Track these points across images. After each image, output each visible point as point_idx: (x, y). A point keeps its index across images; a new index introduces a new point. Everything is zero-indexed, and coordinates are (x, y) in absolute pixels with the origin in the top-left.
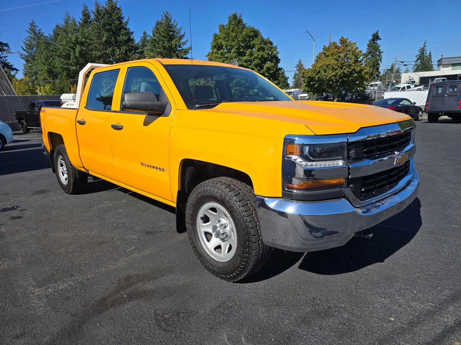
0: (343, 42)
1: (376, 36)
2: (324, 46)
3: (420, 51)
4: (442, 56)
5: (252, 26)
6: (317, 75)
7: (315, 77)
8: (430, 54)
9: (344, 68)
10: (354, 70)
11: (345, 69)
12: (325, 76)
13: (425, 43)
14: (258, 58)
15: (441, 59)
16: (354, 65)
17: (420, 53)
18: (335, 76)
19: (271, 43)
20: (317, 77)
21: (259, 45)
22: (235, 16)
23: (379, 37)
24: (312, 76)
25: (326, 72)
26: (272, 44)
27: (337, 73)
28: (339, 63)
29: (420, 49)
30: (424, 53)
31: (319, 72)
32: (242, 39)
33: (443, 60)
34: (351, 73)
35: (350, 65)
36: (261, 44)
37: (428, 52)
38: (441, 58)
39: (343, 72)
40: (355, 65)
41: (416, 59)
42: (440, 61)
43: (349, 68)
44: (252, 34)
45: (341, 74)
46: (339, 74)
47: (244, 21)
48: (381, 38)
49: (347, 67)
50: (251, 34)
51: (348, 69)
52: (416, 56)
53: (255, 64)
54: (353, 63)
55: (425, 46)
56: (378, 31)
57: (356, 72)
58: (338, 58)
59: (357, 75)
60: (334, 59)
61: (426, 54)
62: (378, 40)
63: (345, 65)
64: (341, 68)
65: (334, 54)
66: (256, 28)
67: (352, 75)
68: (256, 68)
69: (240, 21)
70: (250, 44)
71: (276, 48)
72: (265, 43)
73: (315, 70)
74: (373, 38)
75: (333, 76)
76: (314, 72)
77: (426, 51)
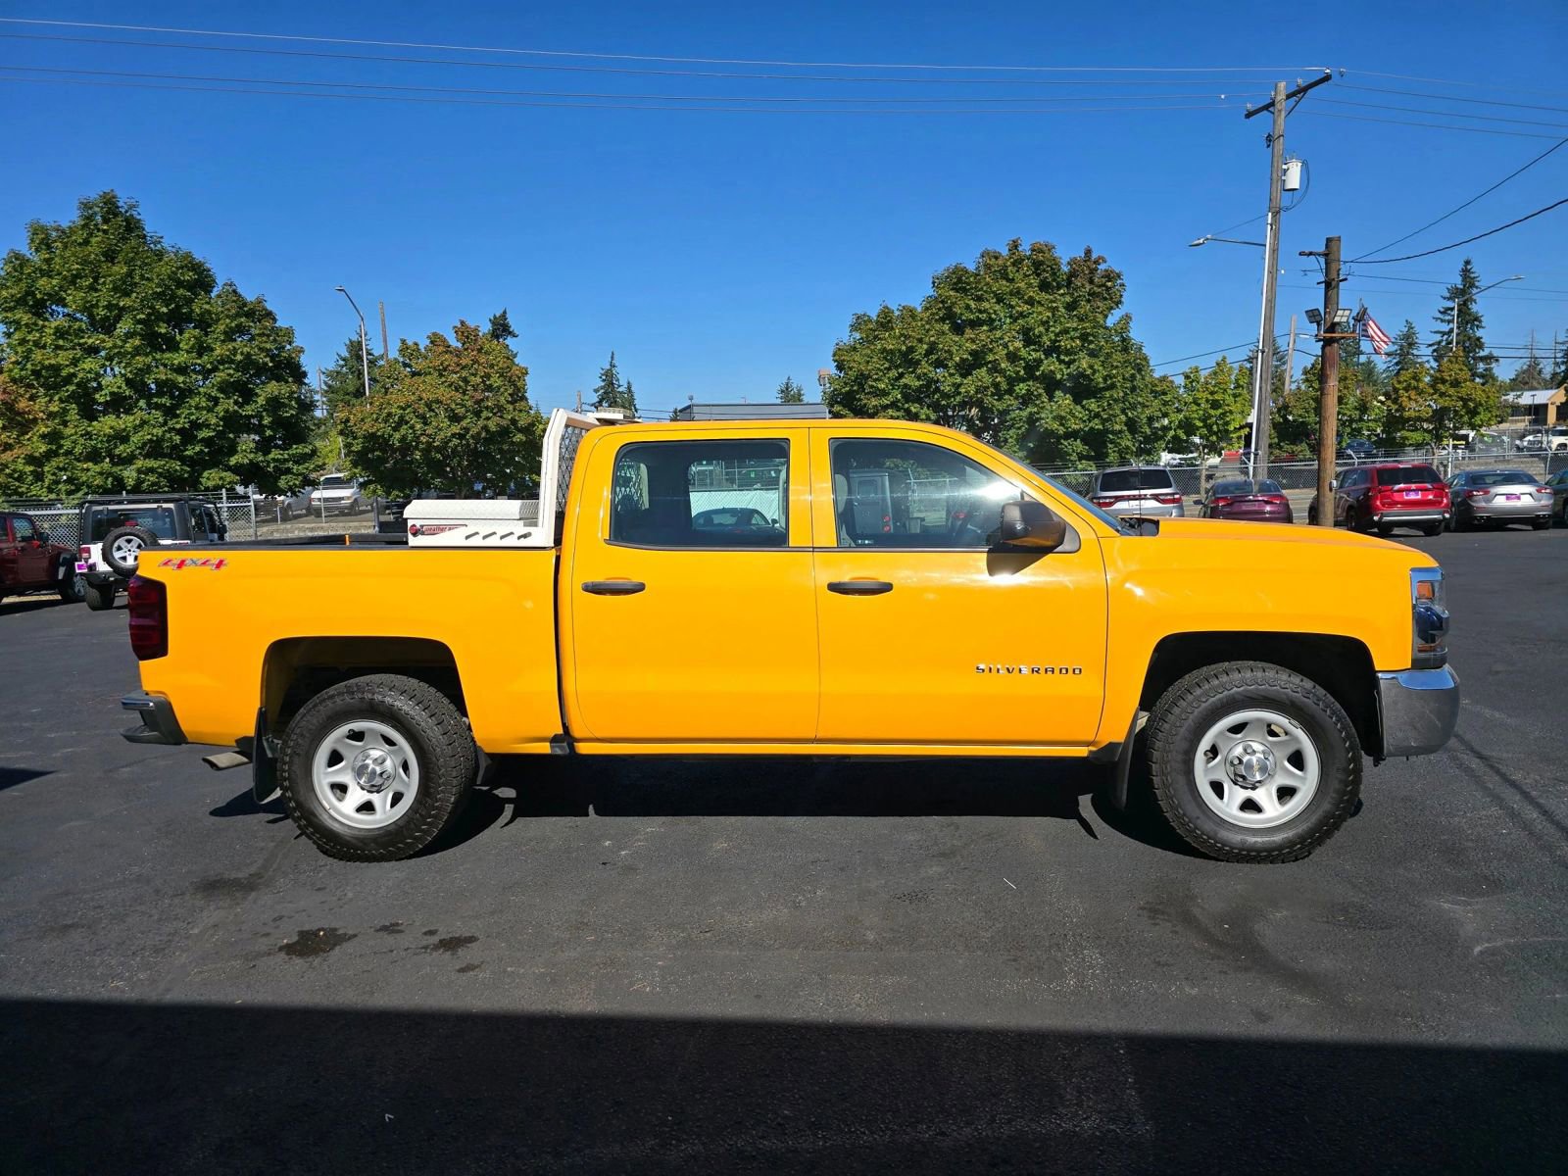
0: (468, 338)
1: (502, 325)
2: (403, 342)
3: (604, 377)
4: (691, 399)
5: (185, 247)
6: (395, 429)
7: (391, 436)
8: (629, 388)
9: (485, 414)
10: (514, 421)
11: (488, 419)
12: (429, 436)
13: (612, 358)
14: (232, 362)
15: (689, 407)
16: (511, 407)
17: (603, 384)
18: (461, 437)
19: (269, 315)
20: (397, 436)
21: (233, 318)
22: (110, 206)
23: (511, 330)
24: (379, 434)
25: (426, 422)
26: (275, 320)
27: (467, 430)
28: (466, 397)
29: (603, 372)
30: (613, 384)
31: (402, 421)
32: (158, 290)
33: (695, 409)
34: (504, 432)
35: (501, 409)
36: (238, 315)
37: (623, 382)
38: (688, 403)
39: (485, 428)
40: (514, 409)
41: (598, 400)
42: (688, 411)
43: (501, 417)
44: (189, 276)
45: (479, 434)
46: (474, 431)
47: (150, 228)
48: (516, 332)
49: (495, 414)
50: (187, 278)
51: (496, 419)
52: (596, 391)
53: (223, 382)
54: (508, 402)
55: (613, 366)
56: (505, 312)
57: (520, 430)
58: (461, 384)
59: (524, 439)
60: (450, 386)
61: (619, 386)
62: (509, 338)
63: (487, 408)
64: (478, 414)
65: (445, 370)
66: (198, 257)
67: (509, 437)
68: (229, 398)
69: (132, 226)
70: (192, 311)
71: (289, 333)
72: (250, 315)
73: (389, 415)
74: (494, 330)
75: (454, 435)
76: (386, 421)
77: (618, 380)
